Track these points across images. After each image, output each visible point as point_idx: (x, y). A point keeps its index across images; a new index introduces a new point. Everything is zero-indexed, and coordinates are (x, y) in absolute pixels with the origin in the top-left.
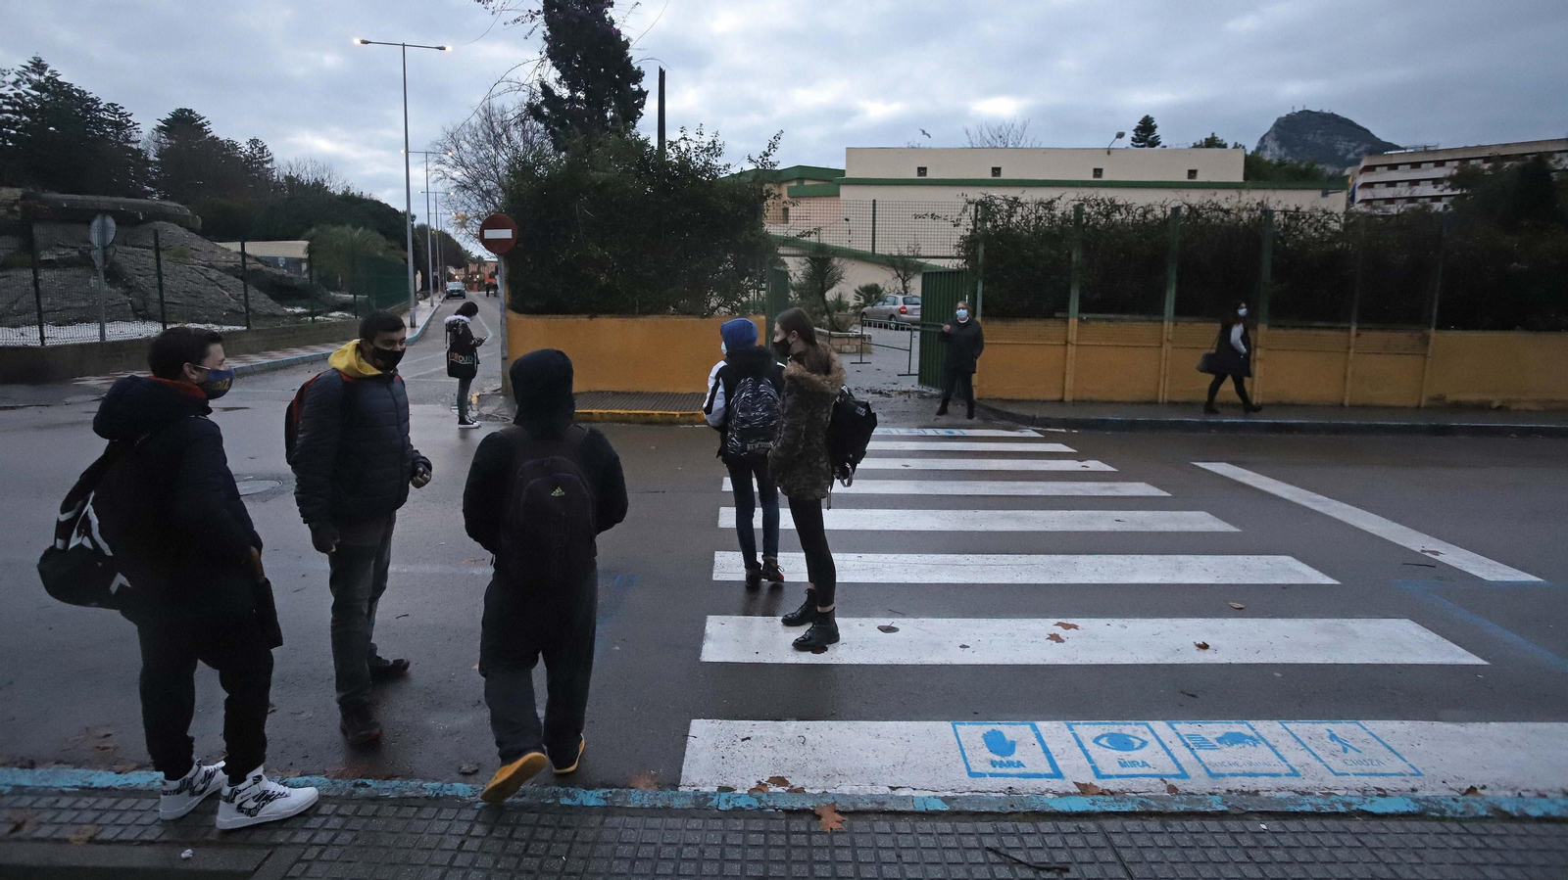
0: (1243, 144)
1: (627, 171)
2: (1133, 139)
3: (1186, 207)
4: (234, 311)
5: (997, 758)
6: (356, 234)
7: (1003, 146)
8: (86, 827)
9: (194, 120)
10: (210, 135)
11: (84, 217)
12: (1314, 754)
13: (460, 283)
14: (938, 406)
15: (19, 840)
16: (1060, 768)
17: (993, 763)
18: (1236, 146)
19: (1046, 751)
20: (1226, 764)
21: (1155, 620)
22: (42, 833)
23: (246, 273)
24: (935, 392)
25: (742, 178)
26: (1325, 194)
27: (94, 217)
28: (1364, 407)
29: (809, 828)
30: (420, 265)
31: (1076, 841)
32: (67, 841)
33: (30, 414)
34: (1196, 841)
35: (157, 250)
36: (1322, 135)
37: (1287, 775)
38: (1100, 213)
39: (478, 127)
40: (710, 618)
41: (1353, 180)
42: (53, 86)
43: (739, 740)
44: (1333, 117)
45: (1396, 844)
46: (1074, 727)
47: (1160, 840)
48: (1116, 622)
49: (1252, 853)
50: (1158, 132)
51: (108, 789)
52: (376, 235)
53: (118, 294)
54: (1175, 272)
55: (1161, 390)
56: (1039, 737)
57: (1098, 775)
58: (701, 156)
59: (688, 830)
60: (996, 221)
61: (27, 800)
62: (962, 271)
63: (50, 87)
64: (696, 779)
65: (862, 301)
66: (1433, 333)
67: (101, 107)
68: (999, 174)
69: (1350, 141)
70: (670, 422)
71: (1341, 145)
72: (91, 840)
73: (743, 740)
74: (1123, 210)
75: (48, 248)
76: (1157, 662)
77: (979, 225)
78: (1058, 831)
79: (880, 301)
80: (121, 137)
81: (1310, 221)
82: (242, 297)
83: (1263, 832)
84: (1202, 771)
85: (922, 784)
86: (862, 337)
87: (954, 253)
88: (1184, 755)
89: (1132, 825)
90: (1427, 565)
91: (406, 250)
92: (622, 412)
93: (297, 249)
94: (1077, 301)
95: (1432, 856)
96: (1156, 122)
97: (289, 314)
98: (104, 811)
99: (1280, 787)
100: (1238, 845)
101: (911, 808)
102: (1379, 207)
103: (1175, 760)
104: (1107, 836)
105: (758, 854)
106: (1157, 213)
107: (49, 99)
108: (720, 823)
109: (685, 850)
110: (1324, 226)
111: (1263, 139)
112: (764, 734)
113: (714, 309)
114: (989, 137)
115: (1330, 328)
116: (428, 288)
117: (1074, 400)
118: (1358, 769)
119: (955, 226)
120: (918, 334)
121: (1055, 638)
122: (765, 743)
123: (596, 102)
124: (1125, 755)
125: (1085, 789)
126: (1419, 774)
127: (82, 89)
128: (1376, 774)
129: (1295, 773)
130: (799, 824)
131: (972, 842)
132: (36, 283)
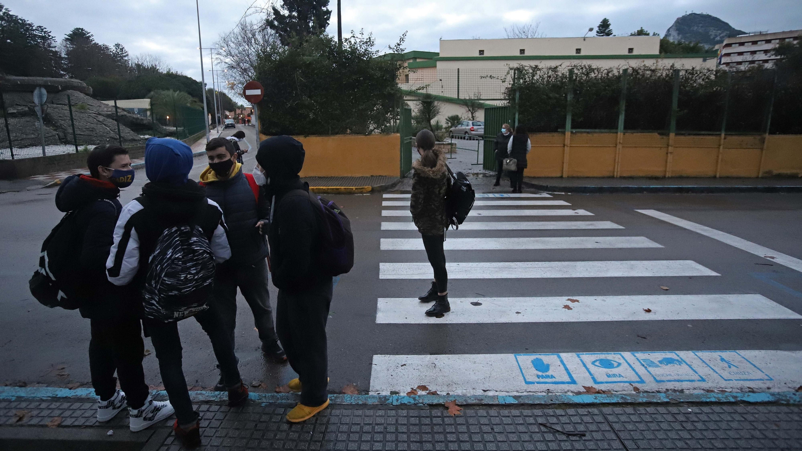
0: (658, 33)
1: (322, 55)
2: (597, 32)
3: (631, 69)
4: (113, 138)
5: (540, 374)
6: (176, 95)
7: (525, 37)
8: (56, 418)
9: (85, 34)
10: (94, 42)
11: (29, 89)
12: (713, 369)
13: (232, 120)
14: (495, 181)
15: (22, 426)
16: (575, 378)
17: (538, 376)
18: (654, 34)
19: (567, 369)
20: (665, 375)
21: (620, 297)
22: (34, 421)
23: (119, 117)
24: (492, 173)
25: (385, 58)
26: (705, 60)
27: (35, 88)
28: (728, 178)
29: (442, 414)
30: (211, 110)
31: (587, 419)
32: (46, 426)
33: (9, 196)
34: (654, 419)
35: (70, 106)
36: (702, 27)
37: (699, 381)
38: (583, 73)
39: (238, 34)
40: (379, 299)
41: (720, 52)
42: (7, 17)
43: (399, 366)
44: (709, 16)
45: (764, 419)
46: (580, 356)
47: (634, 418)
48: (600, 298)
49: (685, 424)
50: (611, 27)
51: (66, 398)
52: (186, 95)
53: (50, 130)
54: (624, 105)
55: (616, 170)
56: (562, 361)
57: (595, 382)
58: (362, 47)
59: (376, 416)
60: (525, 79)
61: (24, 405)
62: (507, 107)
63: (6, 18)
64: (378, 388)
65: (450, 124)
66: (767, 136)
67: (34, 28)
68: (524, 53)
69: (717, 30)
70: (350, 193)
71: (713, 32)
72: (59, 426)
73: (402, 366)
74: (596, 71)
75: (12, 106)
76: (623, 320)
77: (516, 81)
78: (577, 414)
79: (459, 124)
80: (46, 44)
81: (700, 75)
82: (117, 130)
83: (690, 413)
84: (652, 379)
85: (500, 389)
86: (451, 144)
87: (502, 97)
88: (641, 371)
89: (618, 410)
90: (767, 264)
91: (203, 102)
92: (324, 188)
93: (145, 103)
94: (570, 121)
95: (784, 425)
96: (610, 22)
97: (142, 139)
98: (65, 410)
99: (695, 387)
100: (676, 421)
101: (497, 402)
102: (734, 67)
103: (637, 373)
104: (604, 416)
105: (416, 429)
106: (614, 72)
107: (6, 25)
108: (394, 412)
109: (376, 427)
110: (708, 78)
111: (669, 30)
112: (413, 362)
113: (372, 131)
114: (518, 33)
115: (709, 135)
116: (215, 123)
117: (568, 177)
118: (738, 376)
119: (503, 82)
120: (482, 142)
121: (567, 307)
122: (414, 367)
123: (303, 17)
124: (609, 371)
125: (589, 390)
126: (771, 379)
127: (23, 18)
128: (747, 380)
129: (703, 380)
130: (436, 412)
131: (531, 420)
132: (7, 125)
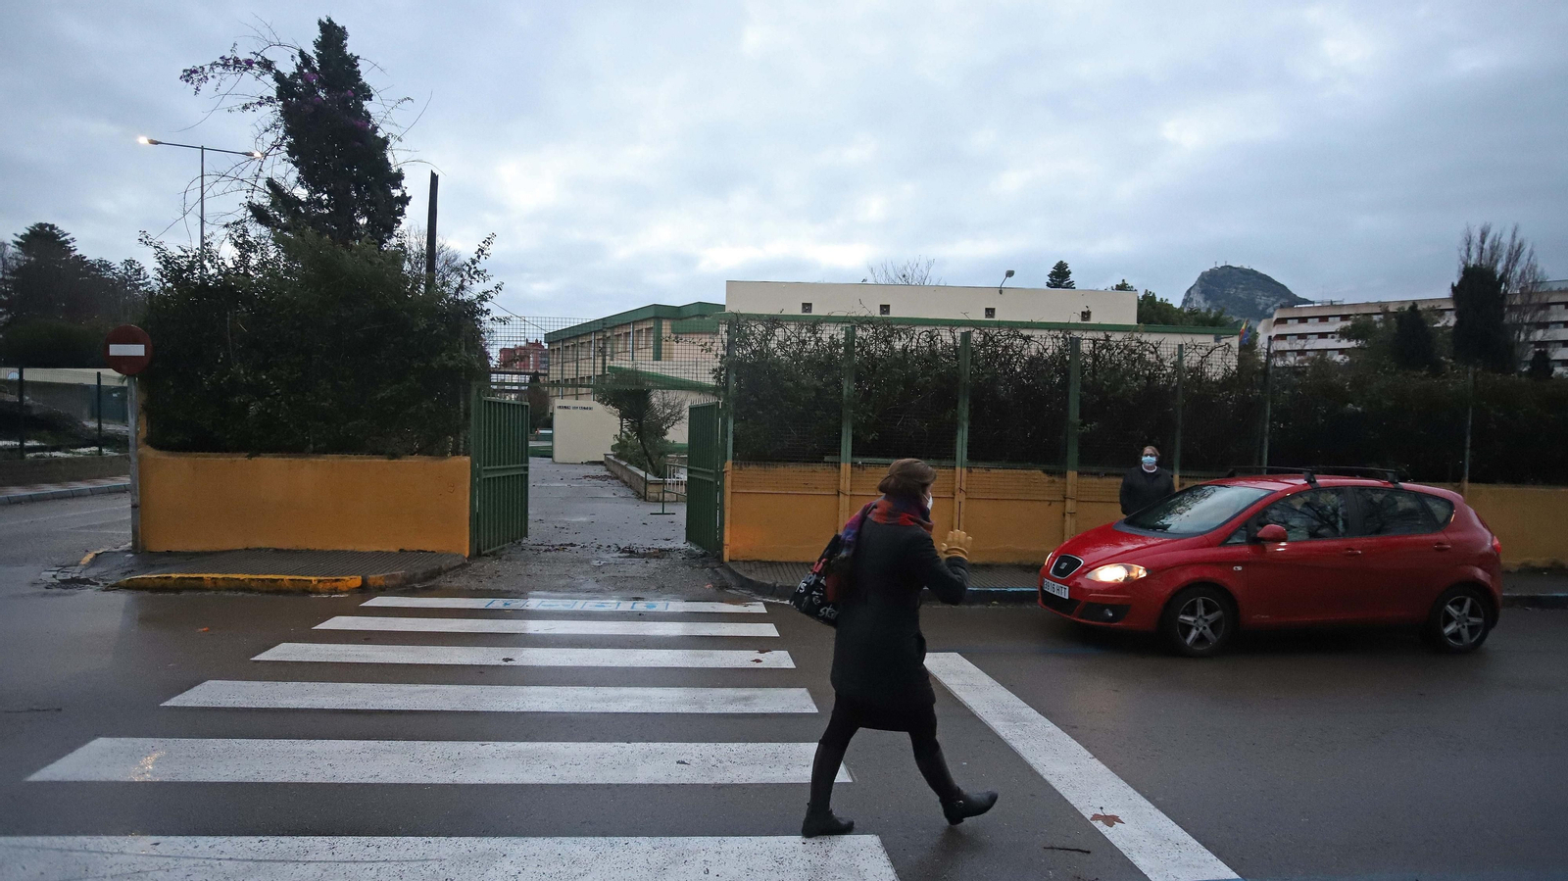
2: (1048, 282)
7: (903, 283)
9: (57, 237)
10: (75, 253)
24: (696, 550)
26: (1218, 339)
36: (1243, 289)
44: (1253, 273)
50: (1072, 277)
60: (749, 345)
68: (888, 312)
70: (303, 591)
71: (1261, 300)
74: (902, 334)
77: (729, 350)
81: (1125, 352)
96: (1070, 268)
106: (944, 338)
114: (893, 276)
123: (343, 209)
